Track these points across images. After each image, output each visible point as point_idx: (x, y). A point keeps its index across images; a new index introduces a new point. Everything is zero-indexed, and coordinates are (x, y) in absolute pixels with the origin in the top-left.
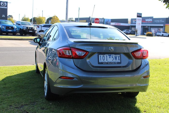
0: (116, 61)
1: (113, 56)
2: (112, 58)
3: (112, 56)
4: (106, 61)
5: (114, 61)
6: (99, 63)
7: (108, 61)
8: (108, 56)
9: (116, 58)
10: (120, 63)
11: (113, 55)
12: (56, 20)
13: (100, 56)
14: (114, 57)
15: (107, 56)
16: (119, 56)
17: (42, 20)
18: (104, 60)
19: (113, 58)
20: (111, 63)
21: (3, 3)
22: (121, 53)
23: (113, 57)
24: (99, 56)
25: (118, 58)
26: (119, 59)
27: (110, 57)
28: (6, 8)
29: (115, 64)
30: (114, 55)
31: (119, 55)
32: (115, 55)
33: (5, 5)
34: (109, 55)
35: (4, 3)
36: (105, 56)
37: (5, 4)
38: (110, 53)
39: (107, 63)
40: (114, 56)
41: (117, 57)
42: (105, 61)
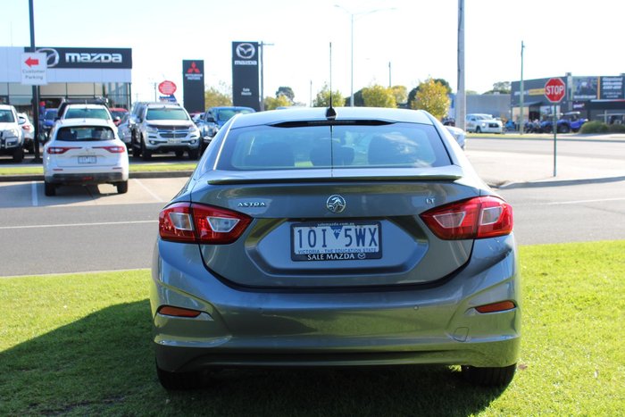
0: (361, 247)
1: (350, 230)
2: (346, 236)
3: (346, 230)
4: (323, 251)
5: (354, 247)
6: (295, 258)
7: (328, 248)
8: (330, 231)
9: (361, 237)
10: (378, 255)
11: (348, 227)
12: (434, 94)
13: (300, 231)
14: (352, 233)
15: (324, 231)
16: (375, 229)
17: (386, 96)
18: (312, 244)
19: (349, 236)
20: (339, 256)
21: (242, 49)
22: (383, 218)
23: (348, 233)
24: (296, 230)
25: (368, 237)
26: (373, 239)
27: (337, 235)
28: (254, 63)
29: (357, 258)
30: (353, 227)
31: (372, 227)
32: (358, 227)
33: (250, 53)
34: (333, 228)
35: (246, 47)
36: (318, 229)
37: (249, 50)
38: (337, 220)
39: (325, 255)
40: (353, 229)
41: (367, 231)
42: (319, 249)
